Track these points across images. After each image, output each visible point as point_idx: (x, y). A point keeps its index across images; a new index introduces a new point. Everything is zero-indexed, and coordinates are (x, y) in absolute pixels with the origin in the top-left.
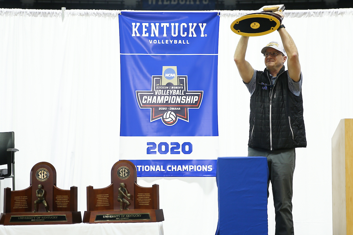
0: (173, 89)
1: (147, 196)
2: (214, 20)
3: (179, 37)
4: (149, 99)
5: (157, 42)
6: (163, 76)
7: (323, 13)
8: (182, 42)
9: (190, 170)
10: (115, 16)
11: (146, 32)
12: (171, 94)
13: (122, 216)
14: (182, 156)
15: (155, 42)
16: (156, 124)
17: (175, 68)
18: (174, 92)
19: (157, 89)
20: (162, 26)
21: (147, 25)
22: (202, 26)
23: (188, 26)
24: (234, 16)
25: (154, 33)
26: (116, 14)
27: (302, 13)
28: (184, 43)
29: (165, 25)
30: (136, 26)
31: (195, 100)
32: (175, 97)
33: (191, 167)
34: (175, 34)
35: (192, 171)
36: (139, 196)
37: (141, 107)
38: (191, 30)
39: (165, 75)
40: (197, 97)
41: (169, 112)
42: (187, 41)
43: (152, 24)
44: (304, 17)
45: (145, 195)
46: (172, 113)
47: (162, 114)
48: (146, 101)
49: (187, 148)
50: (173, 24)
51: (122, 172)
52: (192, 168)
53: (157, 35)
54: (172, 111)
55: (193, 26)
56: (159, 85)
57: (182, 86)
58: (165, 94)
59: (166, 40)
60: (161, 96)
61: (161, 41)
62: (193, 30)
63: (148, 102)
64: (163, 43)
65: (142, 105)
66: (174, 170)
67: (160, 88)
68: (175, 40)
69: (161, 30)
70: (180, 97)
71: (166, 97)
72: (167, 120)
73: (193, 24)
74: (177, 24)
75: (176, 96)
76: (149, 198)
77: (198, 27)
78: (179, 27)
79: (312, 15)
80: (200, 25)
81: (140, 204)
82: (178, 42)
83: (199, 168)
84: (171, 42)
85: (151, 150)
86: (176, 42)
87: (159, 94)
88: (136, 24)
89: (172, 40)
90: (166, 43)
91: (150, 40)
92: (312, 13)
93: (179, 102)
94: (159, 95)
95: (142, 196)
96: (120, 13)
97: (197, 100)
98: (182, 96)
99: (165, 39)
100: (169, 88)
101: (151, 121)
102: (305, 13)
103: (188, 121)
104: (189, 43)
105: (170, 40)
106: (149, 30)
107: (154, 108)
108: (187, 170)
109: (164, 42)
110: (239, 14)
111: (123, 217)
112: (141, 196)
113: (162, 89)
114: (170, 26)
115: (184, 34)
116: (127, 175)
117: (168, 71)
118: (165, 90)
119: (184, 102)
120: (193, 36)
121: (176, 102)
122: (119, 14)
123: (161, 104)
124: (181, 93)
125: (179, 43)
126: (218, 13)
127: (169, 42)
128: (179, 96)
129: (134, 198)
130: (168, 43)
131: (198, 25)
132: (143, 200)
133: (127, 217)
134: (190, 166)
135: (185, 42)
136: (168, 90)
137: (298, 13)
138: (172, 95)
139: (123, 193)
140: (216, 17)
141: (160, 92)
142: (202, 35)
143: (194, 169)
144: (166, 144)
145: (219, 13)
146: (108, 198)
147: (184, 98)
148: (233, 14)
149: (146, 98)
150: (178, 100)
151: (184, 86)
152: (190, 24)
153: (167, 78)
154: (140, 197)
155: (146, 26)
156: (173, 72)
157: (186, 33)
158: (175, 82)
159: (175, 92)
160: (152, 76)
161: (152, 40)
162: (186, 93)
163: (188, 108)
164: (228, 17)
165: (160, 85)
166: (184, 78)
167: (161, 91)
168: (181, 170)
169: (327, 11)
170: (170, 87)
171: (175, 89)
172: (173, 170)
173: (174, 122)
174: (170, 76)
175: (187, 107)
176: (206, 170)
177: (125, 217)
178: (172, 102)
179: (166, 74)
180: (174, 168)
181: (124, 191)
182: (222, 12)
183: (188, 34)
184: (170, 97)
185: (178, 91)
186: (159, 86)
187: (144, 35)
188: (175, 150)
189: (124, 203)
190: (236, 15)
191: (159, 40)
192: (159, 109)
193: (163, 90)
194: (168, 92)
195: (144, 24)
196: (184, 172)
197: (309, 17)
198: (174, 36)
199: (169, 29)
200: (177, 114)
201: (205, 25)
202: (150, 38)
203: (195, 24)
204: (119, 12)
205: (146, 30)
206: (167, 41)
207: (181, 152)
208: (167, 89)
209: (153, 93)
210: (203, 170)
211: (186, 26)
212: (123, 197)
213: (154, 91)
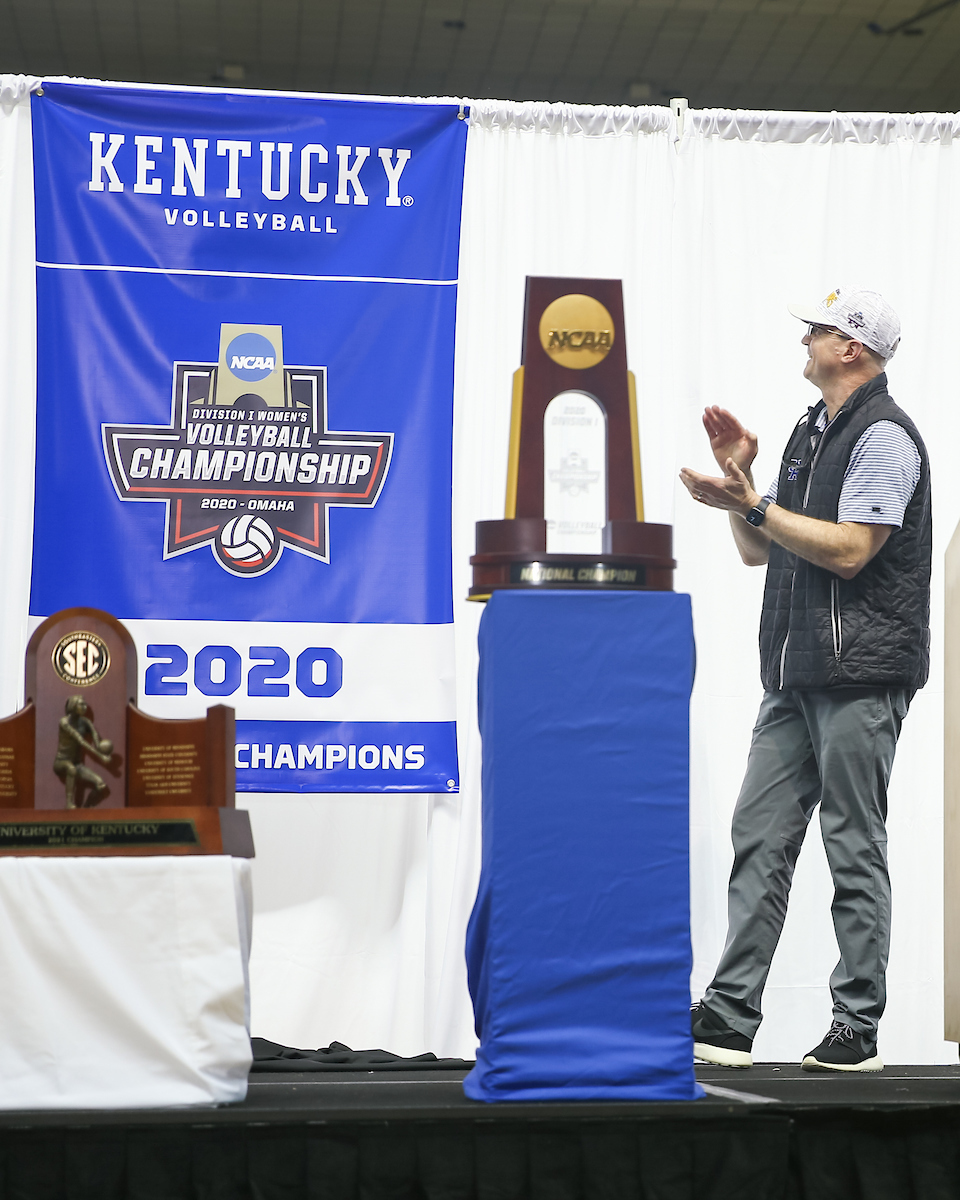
0: (266, 423)
1: (180, 755)
2: (443, 139)
3: (293, 204)
4: (162, 463)
5: (200, 217)
6: (221, 364)
7: (891, 126)
8: (307, 224)
9: (329, 766)
10: (16, 102)
11: (150, 176)
12: (254, 444)
13: (75, 830)
14: (296, 707)
15: (190, 218)
16: (187, 567)
17: (273, 334)
18: (267, 435)
19: (195, 422)
20: (221, 152)
21: (157, 143)
22: (394, 161)
23: (334, 159)
24: (529, 124)
25: (187, 182)
26: (22, 92)
27: (808, 122)
28: (313, 229)
29: (234, 149)
30: (106, 146)
31: (356, 472)
32: (272, 456)
33: (336, 753)
34: (275, 187)
35: (339, 767)
36: (149, 756)
37: (125, 493)
38: (345, 175)
39: (229, 362)
40: (367, 460)
41: (246, 519)
42: (329, 220)
43: (179, 144)
44: (814, 141)
45: (172, 751)
46: (260, 523)
47: (215, 528)
48: (145, 469)
49: (319, 672)
50: (267, 148)
51: (75, 656)
52: (340, 758)
53: (199, 190)
54: (257, 513)
55: (352, 159)
56: (206, 401)
57: (302, 410)
58: (228, 442)
59: (239, 215)
60: (212, 449)
61: (213, 218)
62: (353, 175)
63: (154, 475)
64: (223, 224)
65: (127, 487)
66: (262, 762)
67: (208, 417)
68: (275, 217)
69: (216, 168)
70: (295, 456)
71: (232, 454)
72: (234, 553)
73: (353, 151)
74: (285, 149)
75: (277, 450)
76: (191, 761)
77: (374, 162)
78: (295, 159)
79: (850, 134)
80: (385, 154)
81: (153, 792)
82: (289, 223)
83: (369, 757)
84: (260, 221)
85: (164, 679)
86: (279, 222)
87: (202, 441)
88: (107, 138)
89: (265, 216)
90: (239, 225)
91: (167, 211)
92: (847, 127)
93: (290, 479)
94: (204, 448)
95: (159, 755)
96: (38, 85)
97: (365, 470)
98: (302, 451)
99: (232, 207)
100: (247, 416)
101: (166, 556)
102: (820, 126)
103: (326, 560)
104: (335, 231)
105: (256, 215)
106: (164, 167)
107: (179, 501)
108: (319, 765)
109: (231, 219)
110: (550, 116)
111: (79, 836)
112: (155, 756)
113: (216, 422)
114: (257, 153)
115: (314, 189)
116: (97, 671)
117: (242, 346)
118: (230, 427)
119: (310, 480)
120: (352, 199)
121: (278, 479)
122: (33, 94)
123: (211, 483)
124: (299, 440)
125: (293, 229)
126: (462, 109)
127: (251, 221)
128: (290, 451)
129: (125, 764)
130: (246, 226)
131: (374, 155)
132: (166, 773)
133: (96, 835)
134: (330, 749)
135: (320, 223)
136: (242, 428)
137: (792, 123)
138: (259, 449)
139: (80, 738)
140: (452, 129)
141: (210, 433)
142: (393, 200)
143: (347, 760)
144: (229, 655)
145: (467, 110)
146: (11, 765)
147: (310, 462)
148: (525, 114)
149: (147, 456)
150: (286, 467)
151: (309, 412)
152: (344, 151)
153: (240, 373)
154: (150, 763)
155: (149, 148)
156: (265, 350)
157: (323, 187)
158: (273, 391)
159: (273, 436)
160: (176, 363)
161: (176, 211)
162: (321, 443)
163: (327, 506)
164: (504, 127)
165: (210, 403)
166: (314, 379)
167: (211, 427)
168: (292, 765)
169: (908, 120)
170: (252, 413)
171: (273, 423)
172: (255, 764)
173: (266, 561)
174: (253, 367)
175: (322, 502)
176: (398, 765)
177: (88, 833)
178: (259, 478)
179: (235, 359)
180: (262, 756)
181: (82, 729)
182: (479, 106)
183: (333, 190)
184: (252, 455)
185: (286, 430)
186: (205, 406)
187: (141, 187)
188: (267, 681)
189: (82, 783)
190: (537, 119)
191: (206, 213)
192: (203, 506)
193: (220, 427)
194: (241, 434)
195: (142, 142)
196: (305, 774)
197: (836, 141)
198: (271, 195)
199: (250, 168)
200: (280, 530)
201: (404, 155)
202: (166, 199)
203: (363, 153)
204: (33, 82)
205: (151, 165)
206: (241, 219)
207: (294, 690)
208: (237, 423)
209: (177, 438)
210: (386, 766)
211: (323, 158)
212: (78, 754)
213: (183, 427)
